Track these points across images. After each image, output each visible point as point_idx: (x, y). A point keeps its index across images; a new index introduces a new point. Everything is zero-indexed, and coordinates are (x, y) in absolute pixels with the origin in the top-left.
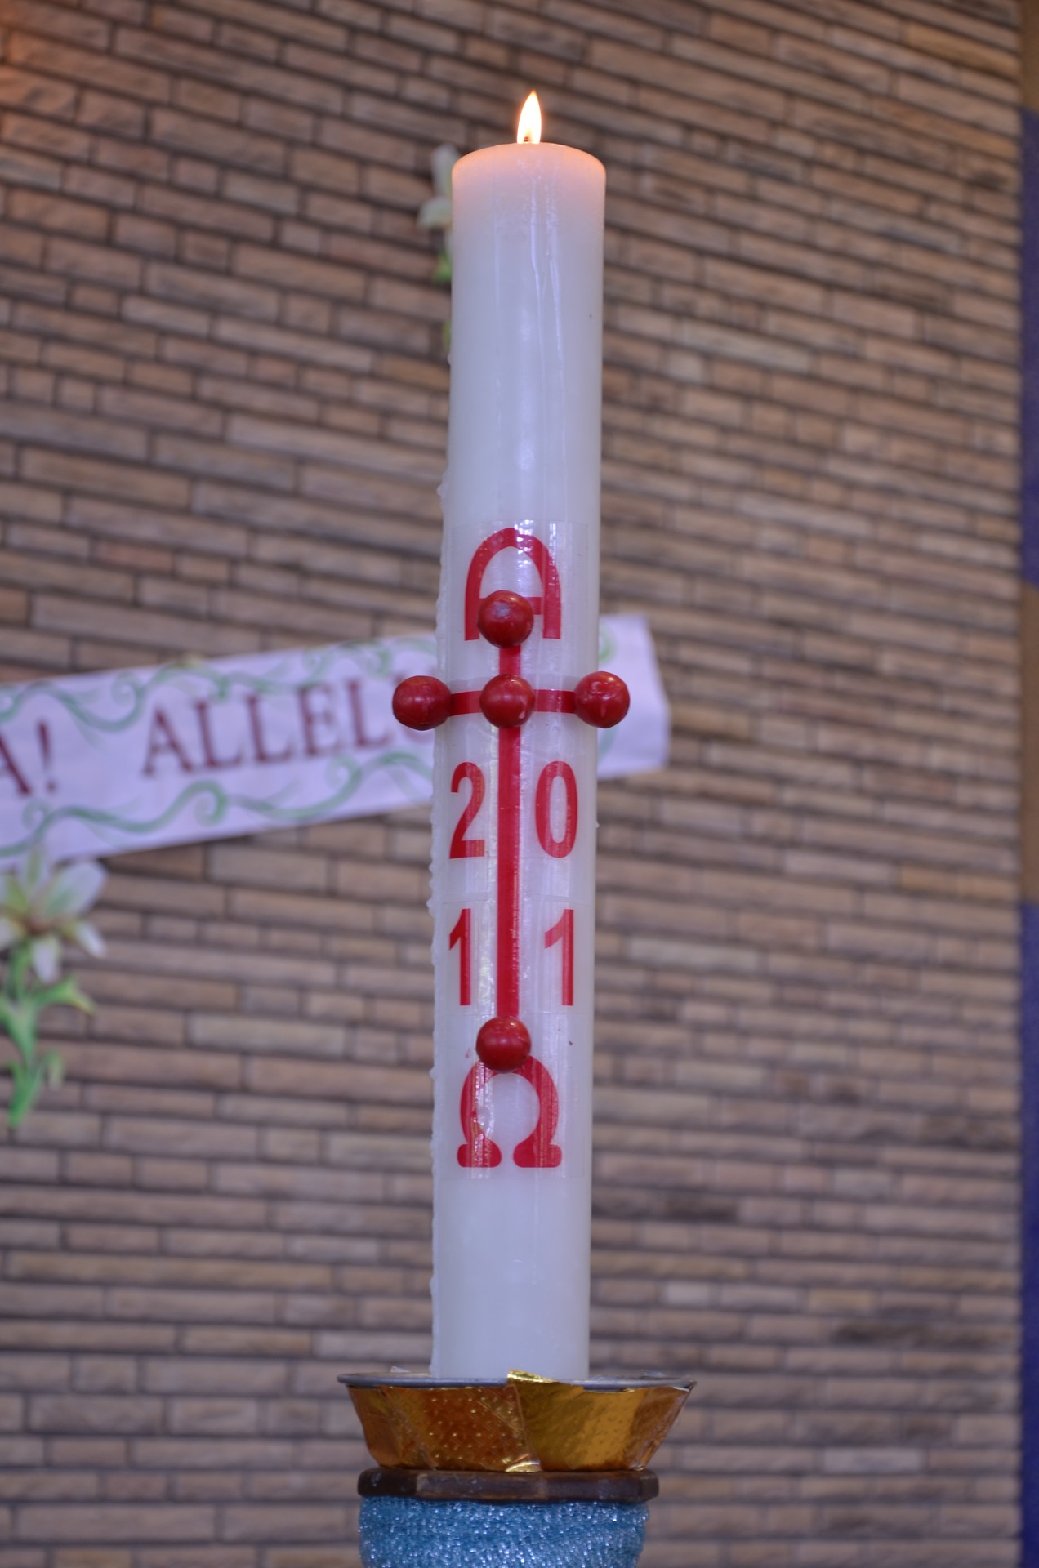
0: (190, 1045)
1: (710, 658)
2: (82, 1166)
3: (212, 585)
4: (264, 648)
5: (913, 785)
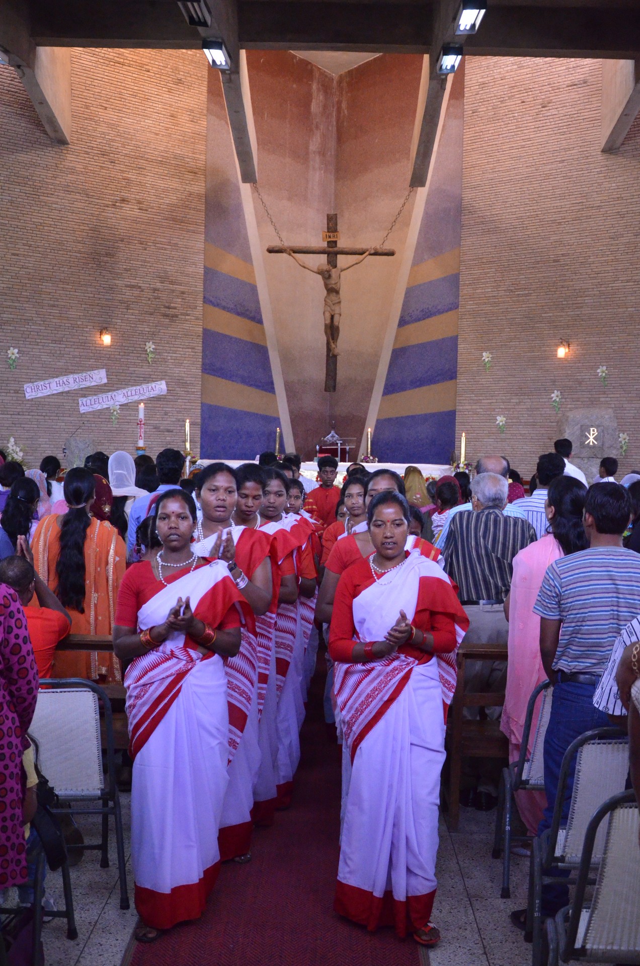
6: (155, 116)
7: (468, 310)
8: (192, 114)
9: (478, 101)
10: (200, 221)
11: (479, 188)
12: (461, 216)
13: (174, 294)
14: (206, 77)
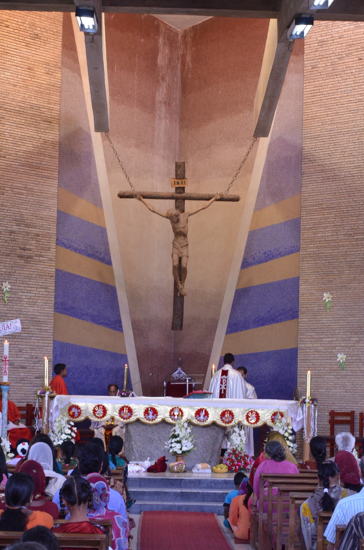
6: (13, 69)
7: (309, 252)
8: (48, 67)
9: (317, 58)
10: (54, 168)
11: (319, 138)
12: (302, 164)
13: (29, 236)
14: (61, 32)
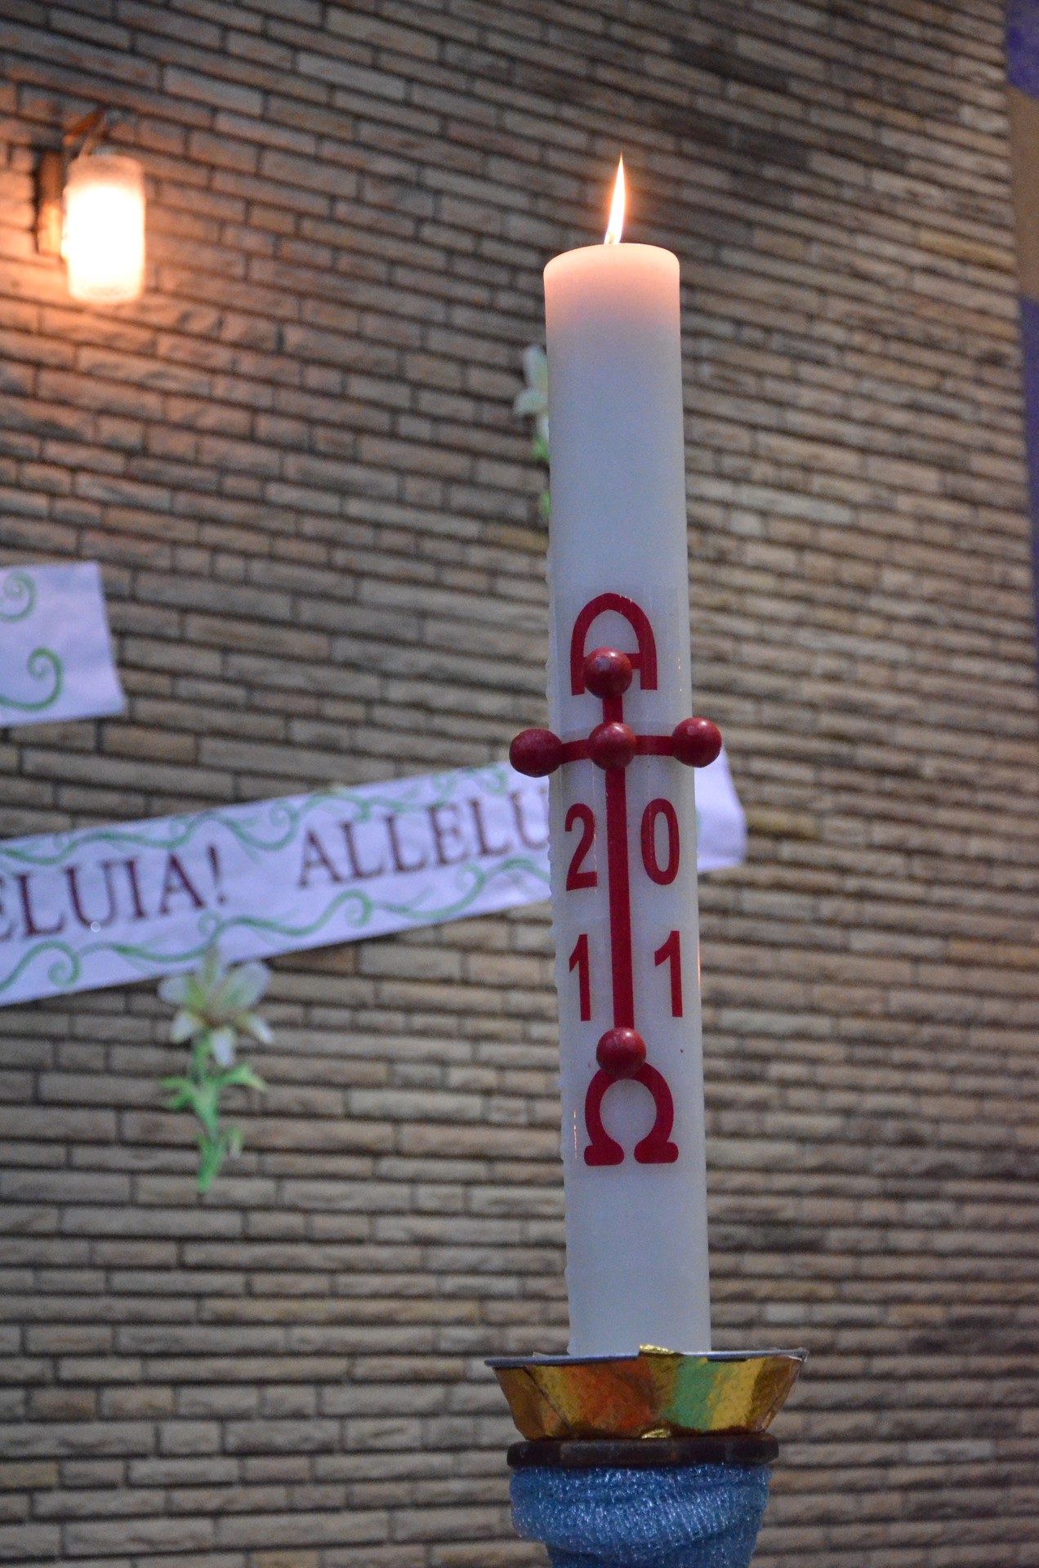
0: (350, 1116)
1: (778, 768)
2: (263, 1222)
3: (352, 724)
4: (398, 775)
5: (956, 870)
